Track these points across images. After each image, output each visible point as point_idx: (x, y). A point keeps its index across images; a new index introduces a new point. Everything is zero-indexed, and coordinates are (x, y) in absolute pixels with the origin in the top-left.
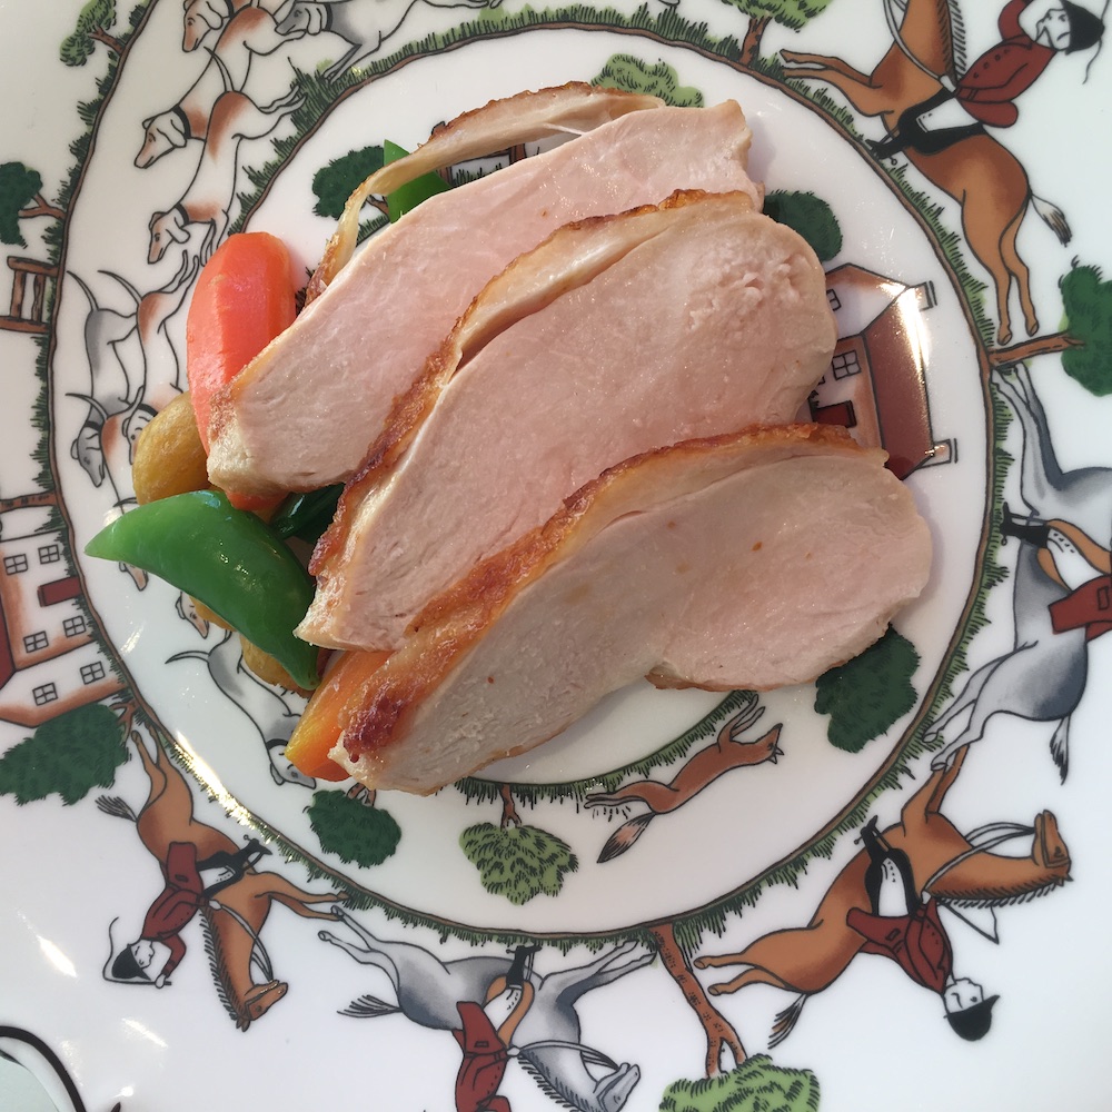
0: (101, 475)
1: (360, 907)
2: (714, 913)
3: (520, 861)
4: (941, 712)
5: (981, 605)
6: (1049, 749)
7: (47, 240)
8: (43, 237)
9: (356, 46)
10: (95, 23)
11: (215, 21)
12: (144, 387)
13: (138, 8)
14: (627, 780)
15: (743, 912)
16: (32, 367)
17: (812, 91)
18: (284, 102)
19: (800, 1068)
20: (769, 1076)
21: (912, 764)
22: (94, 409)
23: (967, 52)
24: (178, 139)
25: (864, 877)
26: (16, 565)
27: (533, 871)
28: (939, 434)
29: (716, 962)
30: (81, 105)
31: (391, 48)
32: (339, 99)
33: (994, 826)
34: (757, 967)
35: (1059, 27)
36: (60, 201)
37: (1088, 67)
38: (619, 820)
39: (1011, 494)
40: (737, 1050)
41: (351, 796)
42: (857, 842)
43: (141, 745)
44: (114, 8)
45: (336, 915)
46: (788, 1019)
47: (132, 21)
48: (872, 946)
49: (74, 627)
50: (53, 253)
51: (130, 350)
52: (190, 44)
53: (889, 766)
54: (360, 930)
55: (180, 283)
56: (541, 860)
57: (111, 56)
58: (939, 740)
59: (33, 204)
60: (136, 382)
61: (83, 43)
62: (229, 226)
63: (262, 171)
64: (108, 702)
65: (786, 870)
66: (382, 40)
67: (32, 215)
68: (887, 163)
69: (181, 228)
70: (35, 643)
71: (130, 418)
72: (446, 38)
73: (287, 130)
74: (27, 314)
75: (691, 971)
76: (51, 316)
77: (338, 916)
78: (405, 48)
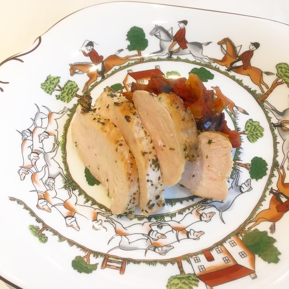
0: (170, 246)
1: (278, 163)
2: (253, 93)
3: (254, 130)
4: (204, 63)
5: (184, 60)
6: (207, 46)
7: (97, 257)
8: (96, 258)
9: (60, 173)
10: (37, 232)
11: (45, 203)
12: (143, 234)
13: (36, 220)
14: (229, 111)
15: (250, 88)
16: (136, 265)
17: (91, 88)
18: (69, 192)
19: (276, 68)
20: (280, 72)
21: (214, 66)
22: (150, 249)
23: (90, 62)
24: (73, 219)
25: (237, 69)
26: (202, 269)
27: (255, 127)
28: (155, 68)
29: (262, 89)
30: (59, 241)
31: (62, 166)
32: (72, 179)
33: (222, 51)
34: (260, 82)
35: (89, 48)
36: (86, 252)
37: (96, 44)
38: (238, 112)
39: (165, 57)
40: (277, 80)
41: (250, 170)
42: (231, 72)
43: (252, 227)
44: (34, 226)
45: (282, 168)
46: (268, 73)
47: (39, 222)
48: (249, 64)
49: (219, 250)
50: (101, 256)
51: (132, 238)
52: (49, 210)
53: (215, 69)
54: (284, 161)
55: (113, 223)
56: (252, 126)
57: (47, 230)
58: (209, 63)
59: (85, 260)
60: (141, 236)
61: (41, 236)
62: (99, 208)
63: (86, 199)
64: (241, 238)
65: (240, 82)
66: (60, 168)
67: (89, 260)
68: (106, 77)
69: (98, 222)
70: (227, 260)
71: (152, 238)
72: (63, 154)
73: (76, 192)
74: (120, 266)
75: (265, 94)
76: (120, 259)
77: (282, 167)
78: (63, 163)
